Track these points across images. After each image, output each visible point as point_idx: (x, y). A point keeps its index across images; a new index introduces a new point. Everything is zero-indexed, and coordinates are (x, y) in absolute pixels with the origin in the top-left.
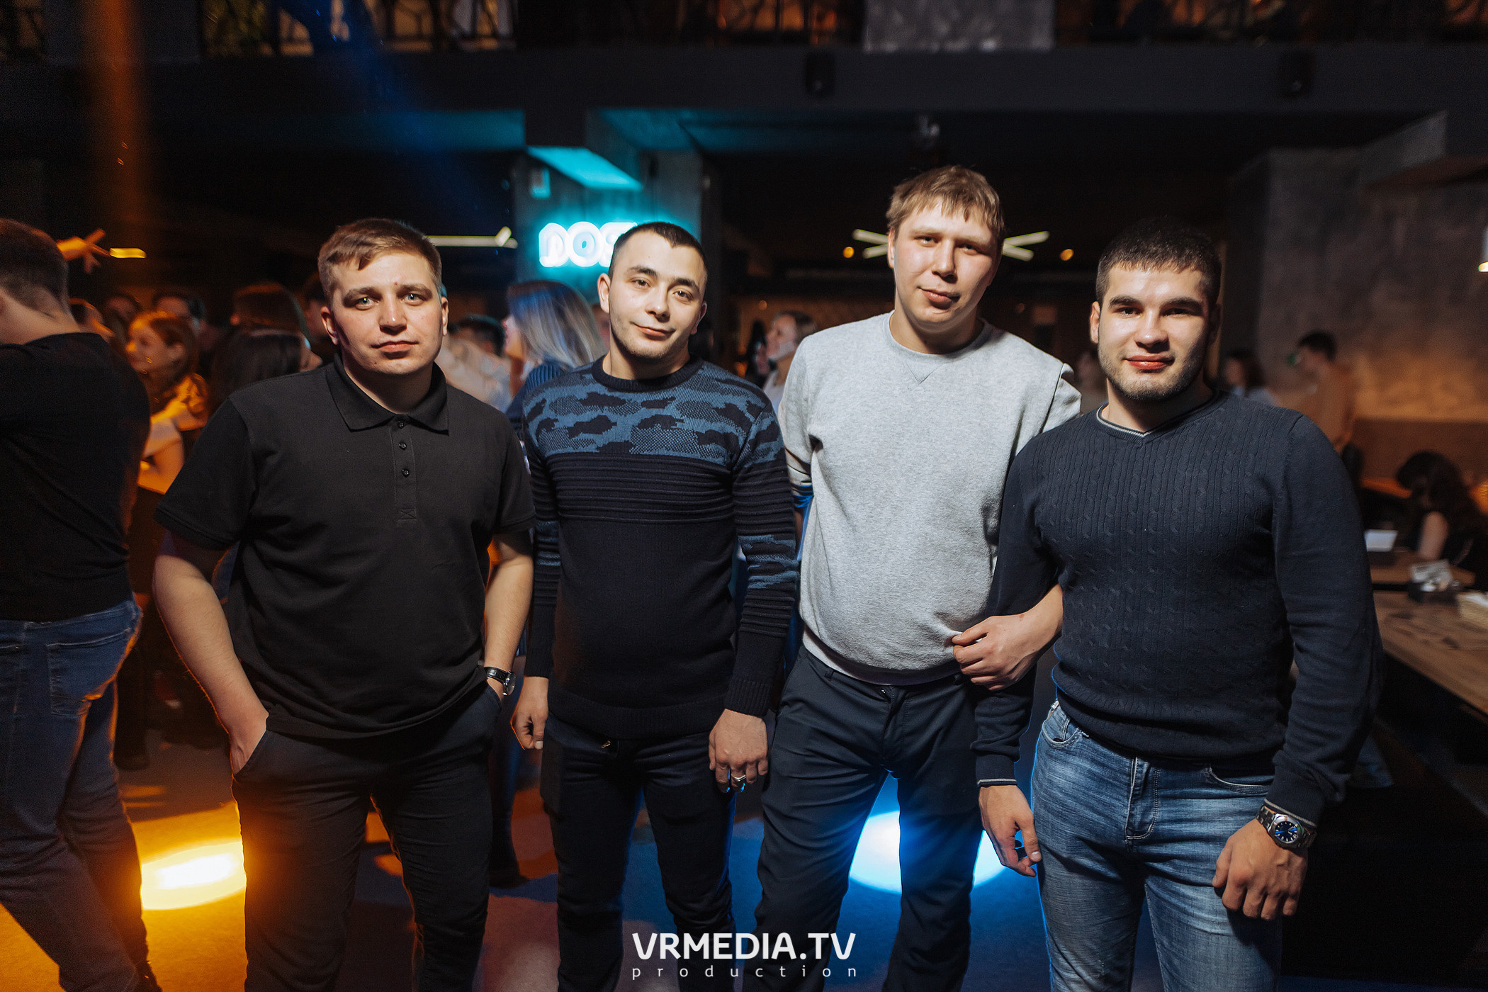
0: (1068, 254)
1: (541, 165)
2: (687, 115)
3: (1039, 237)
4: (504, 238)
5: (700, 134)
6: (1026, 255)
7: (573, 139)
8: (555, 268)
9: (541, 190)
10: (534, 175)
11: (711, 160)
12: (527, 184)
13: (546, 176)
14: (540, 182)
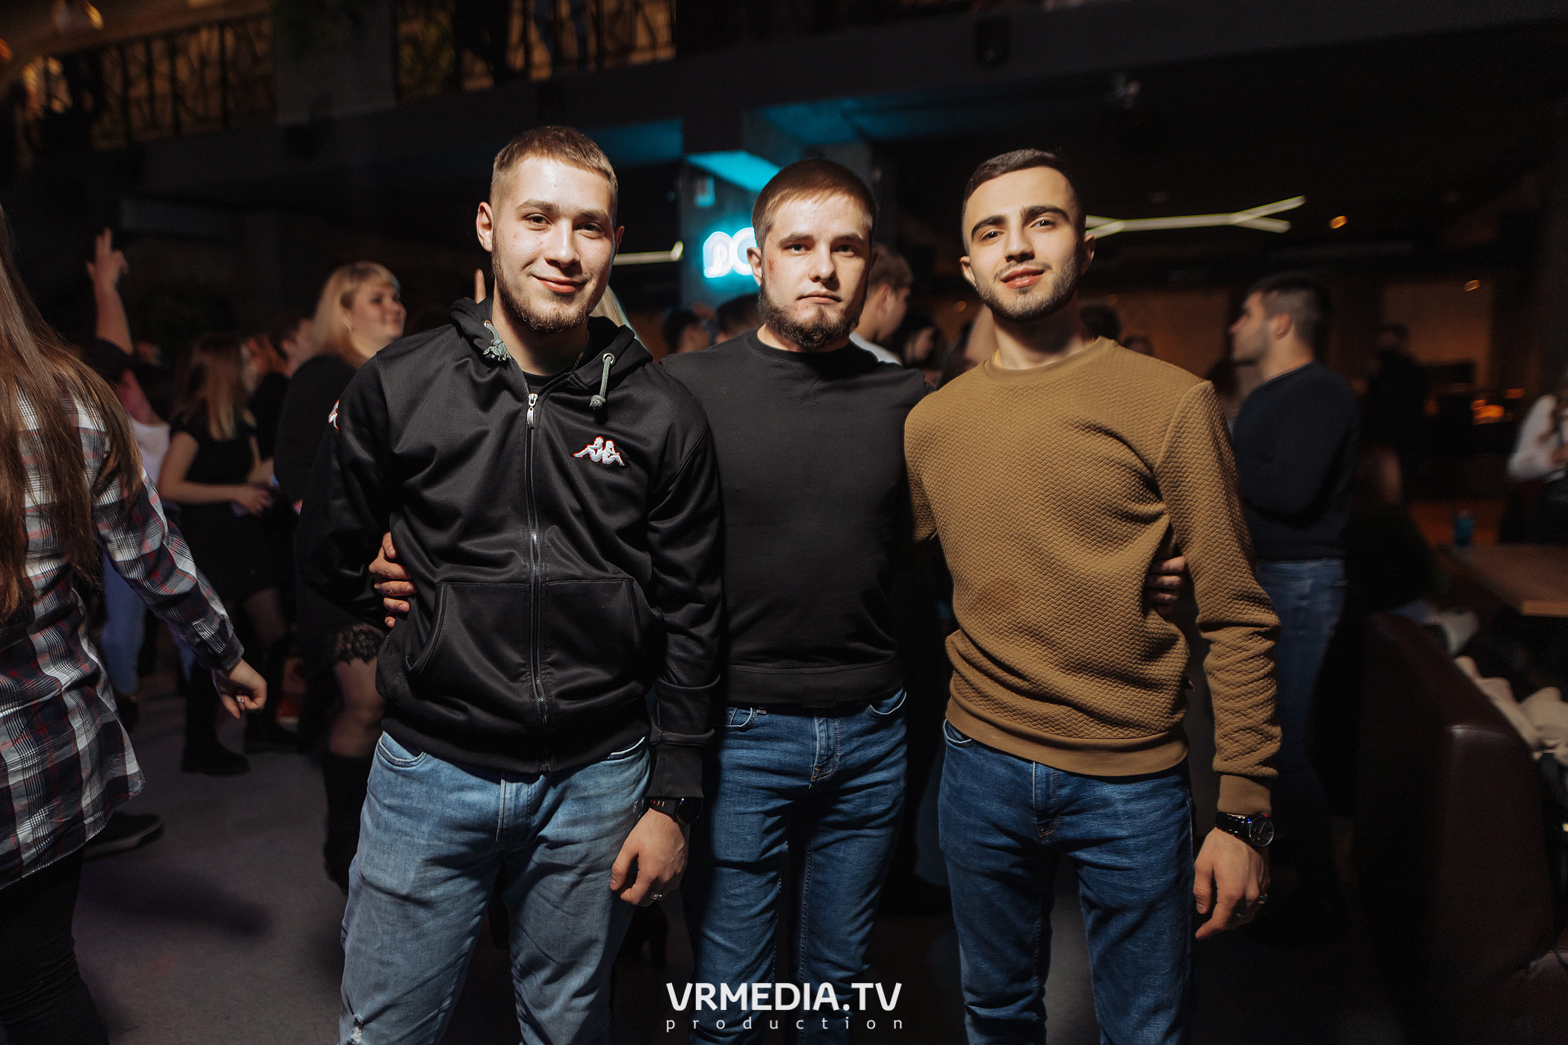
0: (1339, 222)
1: (704, 173)
2: (848, 104)
3: (1292, 203)
4: (677, 252)
5: (866, 122)
6: (1280, 226)
7: (730, 144)
8: (717, 278)
9: (706, 198)
10: (699, 184)
11: (881, 150)
12: (692, 194)
13: (710, 185)
14: (703, 190)
